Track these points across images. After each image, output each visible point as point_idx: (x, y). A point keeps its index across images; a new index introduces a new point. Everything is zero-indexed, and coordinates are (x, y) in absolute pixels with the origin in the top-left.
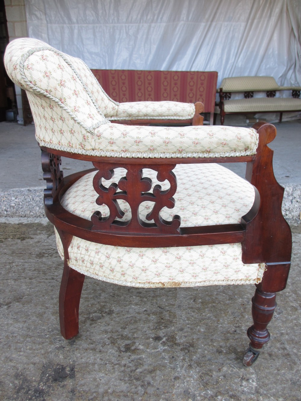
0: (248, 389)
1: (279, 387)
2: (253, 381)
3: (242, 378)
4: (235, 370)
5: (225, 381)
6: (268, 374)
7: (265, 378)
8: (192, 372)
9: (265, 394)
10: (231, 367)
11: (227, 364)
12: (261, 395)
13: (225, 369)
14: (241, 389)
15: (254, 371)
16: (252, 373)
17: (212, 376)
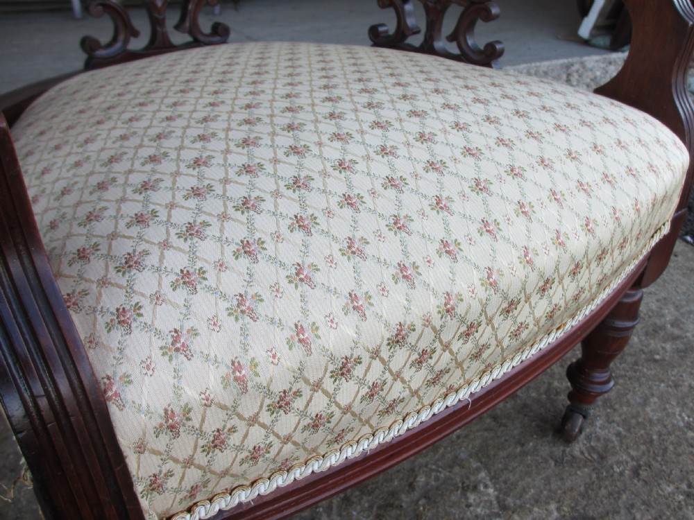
0: (484, 507)
1: (538, 481)
2: (486, 486)
3: (463, 488)
4: (442, 475)
5: (433, 507)
6: (507, 460)
7: (505, 472)
8: (354, 513)
9: (521, 507)
10: (432, 470)
11: (420, 467)
12: (513, 512)
13: (421, 479)
14: (471, 513)
15: (479, 464)
16: (478, 470)
17: (401, 506)
